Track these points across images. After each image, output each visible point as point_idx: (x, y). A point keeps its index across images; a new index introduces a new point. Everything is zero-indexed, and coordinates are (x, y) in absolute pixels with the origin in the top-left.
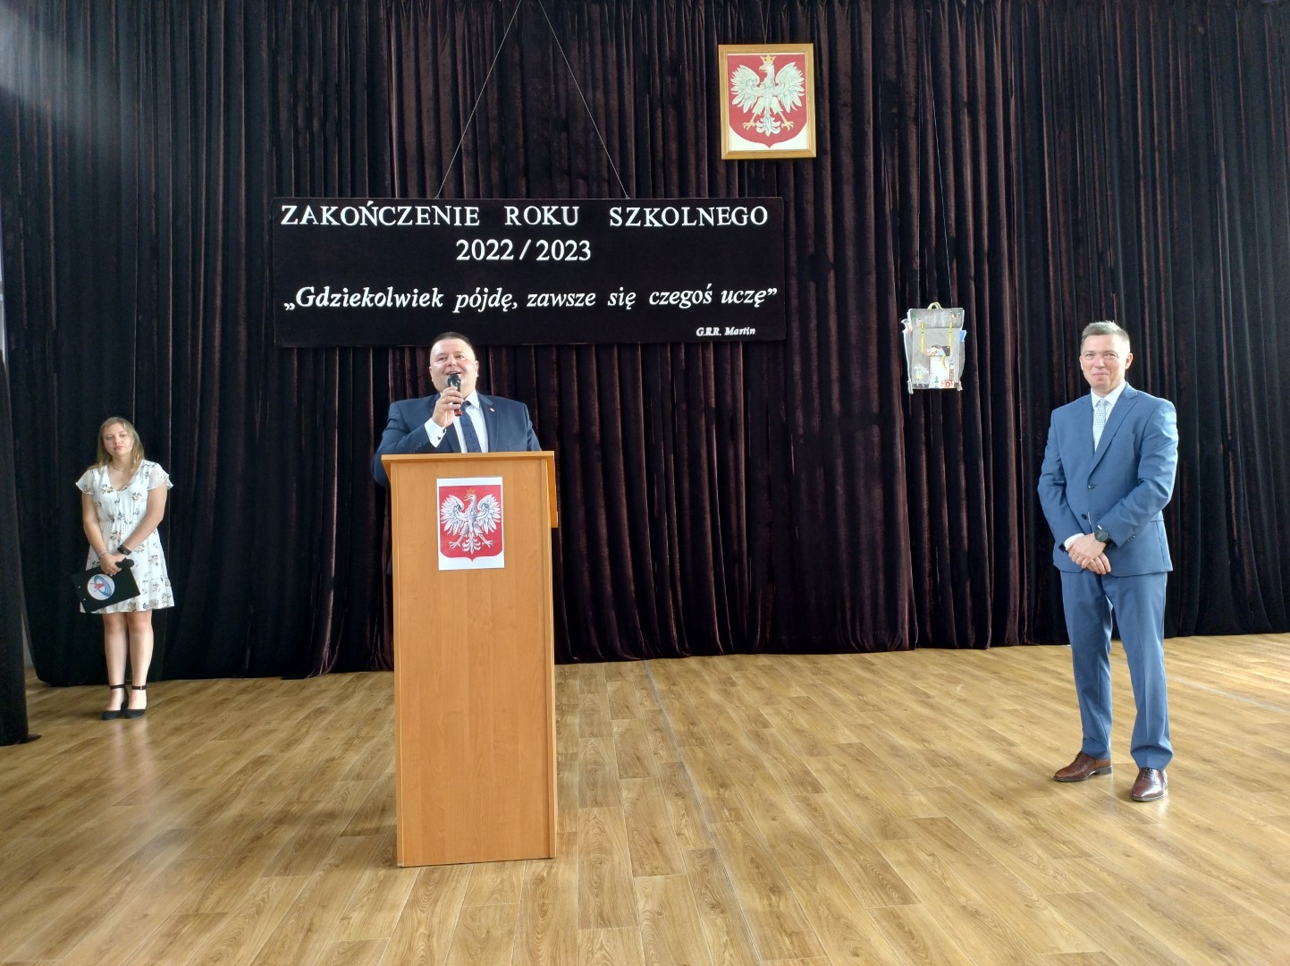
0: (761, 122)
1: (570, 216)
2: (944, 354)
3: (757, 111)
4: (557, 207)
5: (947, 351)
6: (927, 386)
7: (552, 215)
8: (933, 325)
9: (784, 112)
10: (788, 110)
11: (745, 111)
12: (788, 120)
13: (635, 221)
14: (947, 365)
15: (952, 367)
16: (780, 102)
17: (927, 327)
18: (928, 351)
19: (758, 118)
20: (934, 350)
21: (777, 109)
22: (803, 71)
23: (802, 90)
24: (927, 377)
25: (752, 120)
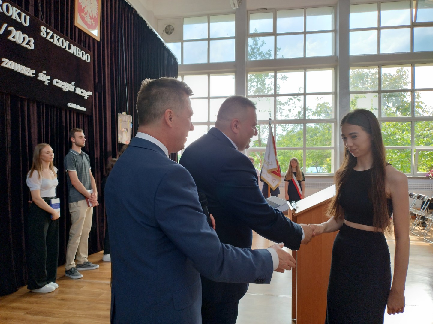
0: (87, 17)
1: (25, 20)
2: (126, 131)
3: (86, 10)
4: (20, 11)
5: (127, 130)
6: (121, 142)
7: (18, 14)
8: (124, 120)
9: (92, 16)
10: (94, 17)
11: (82, 8)
12: (94, 21)
13: (51, 38)
14: (127, 135)
15: (128, 136)
16: (92, 11)
17: (122, 121)
18: (122, 129)
19: (86, 14)
20: (124, 129)
21: (91, 15)
22: (98, 4)
23: (97, 11)
24: (121, 139)
25: (84, 14)
